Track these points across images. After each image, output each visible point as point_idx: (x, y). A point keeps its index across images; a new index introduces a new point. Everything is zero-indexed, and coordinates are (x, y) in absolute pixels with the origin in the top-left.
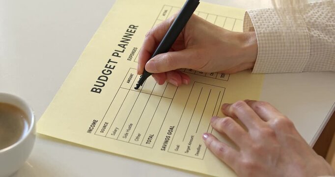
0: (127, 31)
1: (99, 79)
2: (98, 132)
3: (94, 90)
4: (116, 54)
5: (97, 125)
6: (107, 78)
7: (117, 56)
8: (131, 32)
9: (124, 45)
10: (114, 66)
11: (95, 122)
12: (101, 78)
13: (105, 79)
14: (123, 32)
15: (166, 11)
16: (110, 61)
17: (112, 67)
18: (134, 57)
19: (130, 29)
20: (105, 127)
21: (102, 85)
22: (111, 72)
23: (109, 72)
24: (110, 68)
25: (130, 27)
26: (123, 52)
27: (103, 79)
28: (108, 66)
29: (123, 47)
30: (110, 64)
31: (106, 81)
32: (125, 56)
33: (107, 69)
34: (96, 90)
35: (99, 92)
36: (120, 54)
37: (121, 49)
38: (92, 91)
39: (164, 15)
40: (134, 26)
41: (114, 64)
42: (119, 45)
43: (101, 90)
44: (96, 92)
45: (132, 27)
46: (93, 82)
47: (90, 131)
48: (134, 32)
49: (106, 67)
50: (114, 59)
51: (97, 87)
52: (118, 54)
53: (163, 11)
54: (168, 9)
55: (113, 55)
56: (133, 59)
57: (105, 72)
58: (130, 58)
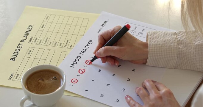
0: (28, 29)
1: (14, 54)
2: (14, 79)
3: (12, 59)
4: (22, 41)
5: (13, 76)
6: (18, 53)
7: (23, 42)
8: (30, 29)
9: (26, 36)
10: (22, 47)
11: (12, 75)
12: (15, 53)
13: (17, 53)
14: (26, 29)
15: (48, 17)
16: (19, 44)
17: (20, 47)
18: (31, 41)
19: (29, 28)
20: (17, 76)
21: (16, 56)
22: (20, 50)
23: (19, 50)
24: (19, 48)
25: (29, 27)
26: (26, 39)
27: (16, 54)
28: (18, 47)
29: (26, 37)
30: (19, 46)
31: (18, 54)
32: (27, 41)
33: (18, 49)
34: (13, 59)
35: (14, 60)
36: (24, 41)
37: (25, 38)
38: (11, 60)
39: (47, 19)
40: (31, 26)
41: (22, 46)
42: (24, 36)
43: (15, 59)
44: (12, 60)
45: (30, 26)
46: (11, 55)
47: (10, 79)
48: (31, 29)
49: (17, 47)
50: (21, 43)
51: (13, 58)
52: (23, 41)
53: (46, 17)
54: (49, 16)
55: (21, 41)
56: (31, 43)
57: (17, 50)
58: (29, 42)
